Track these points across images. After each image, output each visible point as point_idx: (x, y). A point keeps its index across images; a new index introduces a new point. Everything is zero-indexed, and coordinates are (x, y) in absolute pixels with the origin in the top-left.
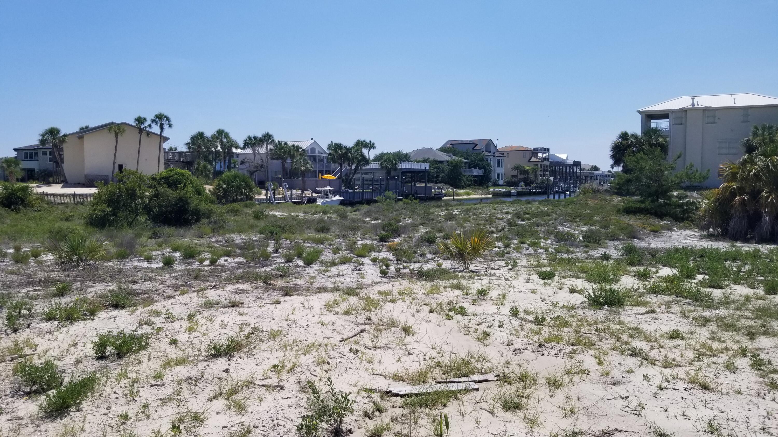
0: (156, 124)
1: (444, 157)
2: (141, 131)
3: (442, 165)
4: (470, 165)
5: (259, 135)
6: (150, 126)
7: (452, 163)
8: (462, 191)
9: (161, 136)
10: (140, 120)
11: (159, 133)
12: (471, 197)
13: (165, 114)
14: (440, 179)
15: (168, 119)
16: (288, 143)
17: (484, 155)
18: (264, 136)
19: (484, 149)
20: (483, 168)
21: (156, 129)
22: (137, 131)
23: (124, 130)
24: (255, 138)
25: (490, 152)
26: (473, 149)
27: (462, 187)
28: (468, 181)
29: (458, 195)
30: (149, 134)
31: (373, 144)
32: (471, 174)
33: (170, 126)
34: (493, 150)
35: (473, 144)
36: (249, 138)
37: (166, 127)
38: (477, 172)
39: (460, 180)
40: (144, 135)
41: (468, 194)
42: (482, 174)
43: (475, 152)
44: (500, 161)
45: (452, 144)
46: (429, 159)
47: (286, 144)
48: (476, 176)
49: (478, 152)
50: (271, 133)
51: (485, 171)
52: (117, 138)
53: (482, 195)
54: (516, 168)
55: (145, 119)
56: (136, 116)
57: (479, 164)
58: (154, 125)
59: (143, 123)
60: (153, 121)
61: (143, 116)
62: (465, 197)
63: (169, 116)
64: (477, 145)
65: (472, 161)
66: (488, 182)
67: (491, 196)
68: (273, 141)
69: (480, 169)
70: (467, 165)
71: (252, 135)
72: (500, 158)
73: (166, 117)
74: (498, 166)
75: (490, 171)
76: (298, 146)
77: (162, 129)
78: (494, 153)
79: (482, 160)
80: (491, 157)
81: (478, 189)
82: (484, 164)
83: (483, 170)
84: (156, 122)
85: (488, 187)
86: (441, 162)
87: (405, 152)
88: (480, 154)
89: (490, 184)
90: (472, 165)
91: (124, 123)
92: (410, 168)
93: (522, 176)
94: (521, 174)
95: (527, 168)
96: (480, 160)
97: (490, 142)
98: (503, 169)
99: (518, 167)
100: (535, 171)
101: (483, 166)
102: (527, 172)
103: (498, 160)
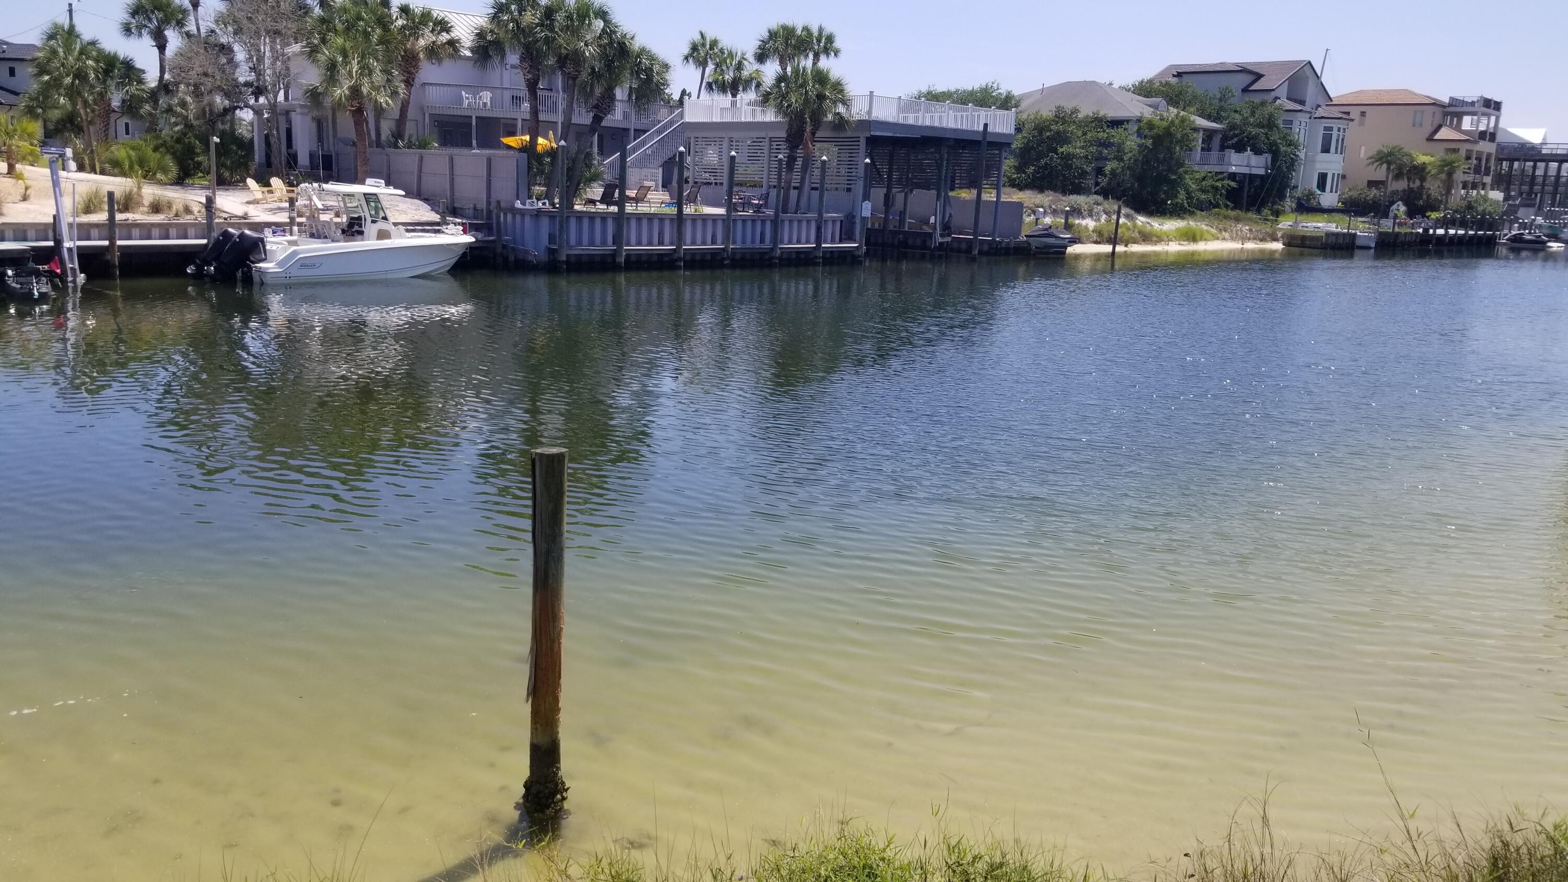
1: (1137, 108)
3: (1116, 135)
4: (1225, 138)
7: (1151, 126)
8: (1170, 225)
12: (1201, 246)
14: (1103, 181)
17: (1278, 108)
19: (1283, 92)
20: (1270, 151)
25: (1302, 103)
26: (1245, 90)
27: (1177, 212)
28: (1203, 191)
29: (1146, 237)
31: (830, 39)
32: (1218, 169)
34: (1311, 95)
35: (1252, 74)
38: (1244, 163)
39: (1174, 185)
41: (1192, 237)
42: (1262, 172)
43: (1248, 97)
44: (1335, 133)
45: (1179, 75)
46: (1075, 111)
48: (1232, 176)
49: (1257, 99)
51: (1274, 160)
53: (1244, 239)
54: (1385, 158)
57: (1256, 137)
62: (1174, 247)
64: (1261, 77)
65: (1232, 127)
66: (1282, 197)
67: (1278, 246)
69: (1257, 151)
70: (1217, 140)
72: (1335, 125)
74: (1326, 149)
75: (1292, 163)
78: (1315, 108)
79: (1270, 124)
80: (1303, 118)
81: (1237, 220)
82: (1275, 137)
83: (1268, 157)
85: (1277, 214)
86: (1116, 123)
87: (1003, 90)
88: (1263, 104)
89: (1289, 203)
90: (1233, 140)
92: (928, 123)
93: (1402, 185)
94: (1398, 176)
95: (1422, 159)
96: (1260, 125)
97: (1307, 69)
98: (1339, 157)
99: (1390, 154)
100: (1448, 169)
101: (1271, 145)
102: (1419, 171)
103: (1326, 129)
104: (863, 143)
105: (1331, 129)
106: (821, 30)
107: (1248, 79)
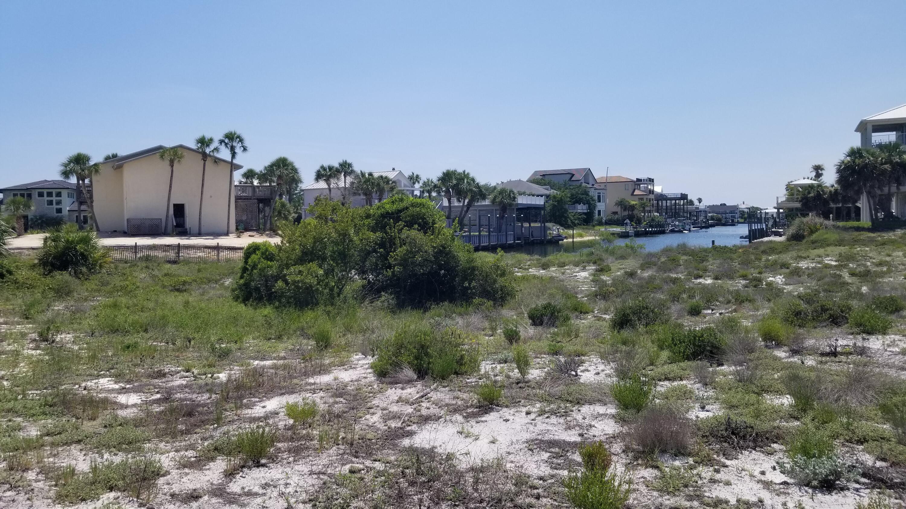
0: (227, 147)
1: (540, 189)
2: (205, 156)
4: (572, 200)
5: (336, 165)
6: (216, 149)
7: (554, 197)
9: (231, 163)
10: (203, 142)
11: (230, 160)
12: (584, 239)
13: (238, 132)
15: (241, 141)
16: (374, 174)
17: (584, 187)
18: (341, 165)
19: (583, 181)
20: (587, 203)
21: (225, 154)
22: (200, 156)
23: (181, 157)
24: (331, 168)
25: (588, 184)
26: (570, 180)
28: (576, 220)
30: (217, 161)
32: (576, 211)
33: (245, 149)
34: (591, 181)
35: (570, 174)
36: (322, 167)
37: (238, 150)
38: (581, 208)
39: (566, 218)
40: (209, 162)
41: (581, 236)
42: (586, 211)
43: (573, 183)
44: (601, 195)
45: (544, 175)
47: (370, 174)
48: (580, 214)
49: (577, 184)
50: (349, 161)
51: (589, 207)
52: (172, 166)
54: (621, 204)
55: (211, 140)
56: (199, 136)
57: (582, 199)
58: (223, 148)
59: (208, 146)
60: (221, 142)
61: (208, 136)
63: (244, 136)
64: (573, 175)
65: (573, 195)
66: (593, 220)
68: (352, 172)
69: (584, 204)
71: (326, 165)
72: (600, 191)
73: (238, 137)
74: (600, 201)
75: (593, 207)
76: (386, 177)
77: (234, 155)
78: (593, 185)
79: (586, 193)
80: (591, 190)
81: (587, 229)
82: (588, 198)
83: (587, 205)
84: (226, 144)
85: (593, 226)
87: (492, 185)
88: (579, 186)
89: (595, 222)
90: (576, 200)
91: (181, 146)
93: (626, 213)
94: (625, 210)
95: (633, 203)
96: (583, 194)
97: (589, 171)
98: (604, 204)
99: (621, 202)
100: (643, 206)
101: (587, 201)
102: (632, 208)
103: (598, 193)
104: (515, 210)
105: (600, 193)
106: (464, 172)
107: (570, 176)
